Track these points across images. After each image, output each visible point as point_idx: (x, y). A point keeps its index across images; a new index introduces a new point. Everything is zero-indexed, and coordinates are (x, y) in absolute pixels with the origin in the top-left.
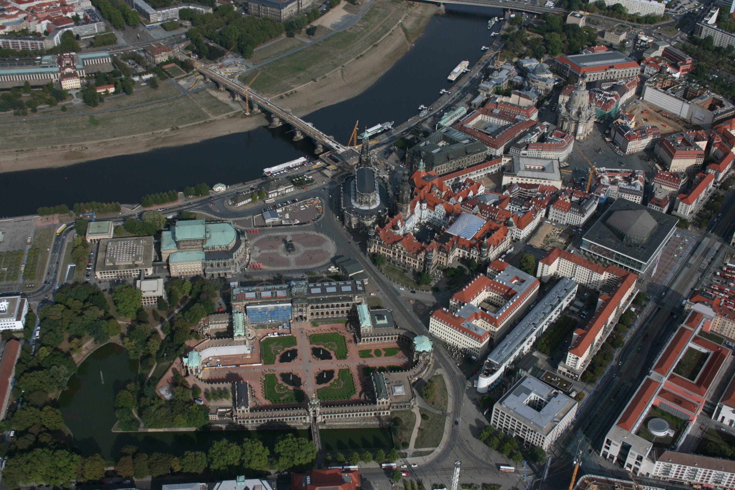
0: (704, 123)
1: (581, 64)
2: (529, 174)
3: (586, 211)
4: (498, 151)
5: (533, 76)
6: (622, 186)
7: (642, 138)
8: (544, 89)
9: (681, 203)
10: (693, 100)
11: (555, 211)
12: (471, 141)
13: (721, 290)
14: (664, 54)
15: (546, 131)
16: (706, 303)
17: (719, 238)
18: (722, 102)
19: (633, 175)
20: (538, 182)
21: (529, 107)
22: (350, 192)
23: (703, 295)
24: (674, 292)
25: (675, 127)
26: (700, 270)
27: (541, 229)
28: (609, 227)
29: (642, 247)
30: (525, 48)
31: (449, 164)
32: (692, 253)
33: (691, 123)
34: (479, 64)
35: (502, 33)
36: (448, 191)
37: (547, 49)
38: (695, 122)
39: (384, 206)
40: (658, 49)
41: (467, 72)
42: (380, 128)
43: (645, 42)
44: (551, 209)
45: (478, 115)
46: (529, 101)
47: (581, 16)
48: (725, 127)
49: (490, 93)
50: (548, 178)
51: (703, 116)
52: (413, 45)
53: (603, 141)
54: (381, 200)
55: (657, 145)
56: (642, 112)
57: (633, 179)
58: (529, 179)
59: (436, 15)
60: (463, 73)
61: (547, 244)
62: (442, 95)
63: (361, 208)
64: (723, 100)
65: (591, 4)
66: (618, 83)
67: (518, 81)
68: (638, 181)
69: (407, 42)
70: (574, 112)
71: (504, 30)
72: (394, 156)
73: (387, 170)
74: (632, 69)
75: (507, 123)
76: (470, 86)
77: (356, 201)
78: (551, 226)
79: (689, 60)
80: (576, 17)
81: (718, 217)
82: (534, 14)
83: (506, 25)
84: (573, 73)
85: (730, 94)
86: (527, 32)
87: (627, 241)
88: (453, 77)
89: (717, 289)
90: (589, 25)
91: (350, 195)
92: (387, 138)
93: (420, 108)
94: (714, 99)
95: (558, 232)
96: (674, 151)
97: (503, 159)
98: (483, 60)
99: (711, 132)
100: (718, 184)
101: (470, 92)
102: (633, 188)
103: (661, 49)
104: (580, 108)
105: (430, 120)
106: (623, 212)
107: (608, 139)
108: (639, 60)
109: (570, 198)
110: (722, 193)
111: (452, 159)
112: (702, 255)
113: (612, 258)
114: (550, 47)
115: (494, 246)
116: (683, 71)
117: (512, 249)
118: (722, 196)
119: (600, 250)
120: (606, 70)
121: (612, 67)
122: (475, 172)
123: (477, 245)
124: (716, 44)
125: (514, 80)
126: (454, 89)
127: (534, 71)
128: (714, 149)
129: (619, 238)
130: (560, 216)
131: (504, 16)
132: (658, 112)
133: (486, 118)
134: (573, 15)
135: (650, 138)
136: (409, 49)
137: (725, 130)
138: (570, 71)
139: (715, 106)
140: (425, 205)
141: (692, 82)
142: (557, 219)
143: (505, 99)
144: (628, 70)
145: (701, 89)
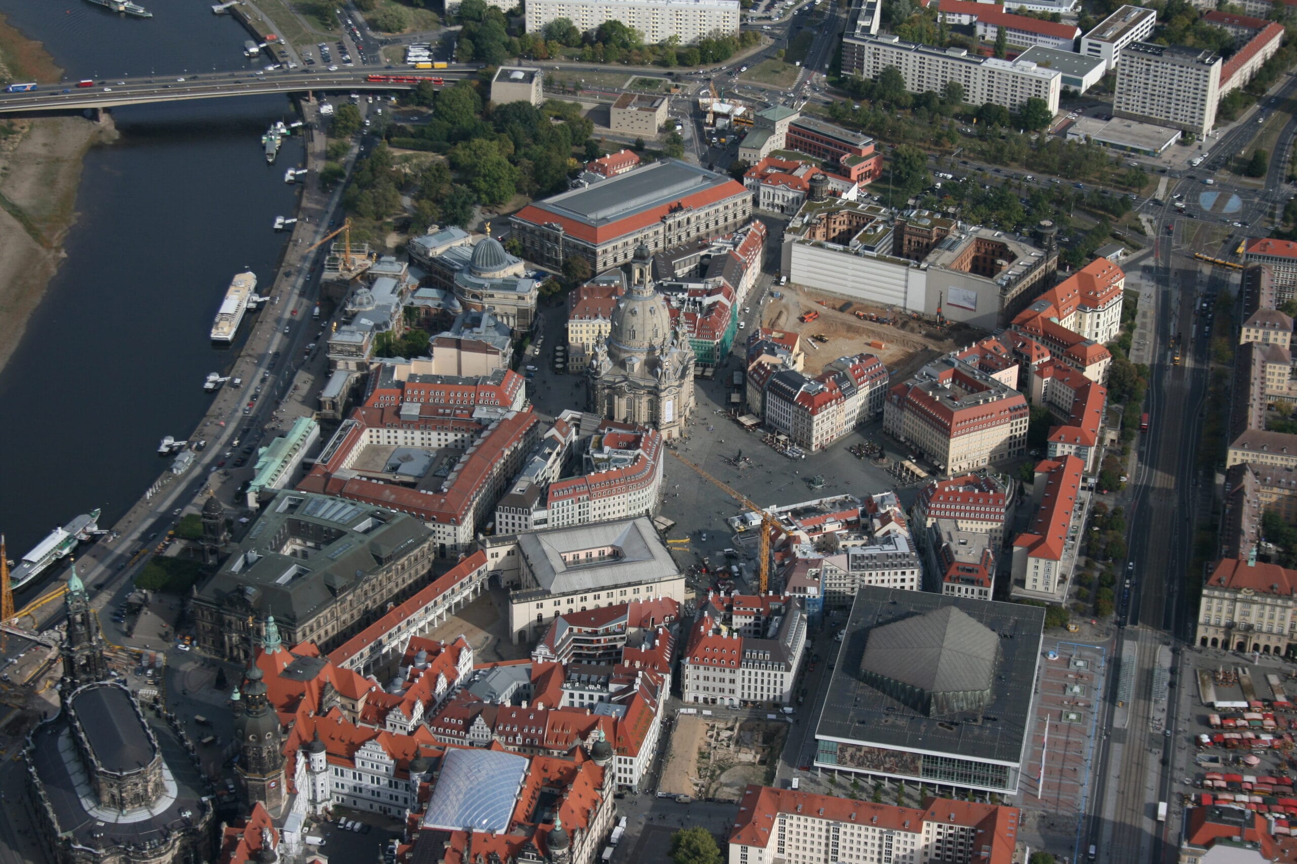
0: (980, 312)
1: (592, 216)
2: (585, 579)
3: (789, 652)
4: (461, 529)
5: (473, 280)
6: (858, 552)
7: (845, 395)
8: (514, 310)
9: (1031, 561)
10: (931, 258)
11: (702, 672)
12: (381, 519)
13: (1235, 787)
14: (791, 143)
15: (575, 438)
16: (1236, 838)
17: (1159, 634)
18: (1004, 246)
19: (871, 509)
20: (617, 598)
21: (499, 377)
22: (65, 775)
23: (1219, 819)
24: (1118, 827)
25: (904, 342)
26: (1153, 740)
27: (676, 736)
28: (874, 681)
29: (987, 718)
30: (407, 201)
31: (337, 607)
32: (1112, 696)
33: (942, 323)
34: (288, 275)
35: (319, 166)
36: (371, 695)
37: (476, 190)
38: (953, 316)
39: (192, 796)
40: (773, 132)
41: (260, 306)
42: (67, 541)
43: (726, 116)
44: (689, 671)
45: (360, 432)
46: (492, 358)
47: (529, 78)
48: (1044, 314)
49: (366, 357)
50: (644, 578)
51: (973, 295)
52: (63, 254)
53: (735, 426)
54: (177, 776)
55: (887, 407)
56: (802, 320)
57: (877, 523)
58: (590, 596)
59: (96, 148)
60: (248, 310)
61: (713, 777)
62: (214, 393)
63: (122, 820)
64: (1004, 239)
65: (535, 37)
66: (713, 251)
67: (430, 303)
68: (892, 526)
69: (43, 251)
70: (638, 363)
71: (317, 156)
72: (148, 621)
73: (143, 670)
74: (729, 202)
75: (451, 437)
76: (289, 347)
77: (98, 802)
78: (701, 720)
79: (867, 146)
80: (516, 80)
81: (1128, 575)
82: (385, 93)
83: (319, 142)
84: (575, 246)
85: (1008, 218)
86: (397, 153)
87: (940, 710)
88: (224, 331)
89: (1223, 784)
90: (558, 98)
91: (70, 788)
92: (101, 568)
93: (164, 449)
94: (979, 240)
95: (725, 734)
96: (950, 415)
97: (489, 552)
98: (292, 257)
99: (1016, 337)
100: (1092, 481)
101: (301, 365)
102: (889, 549)
103: (782, 129)
104: (652, 349)
105: (215, 481)
106: (893, 626)
107: (747, 421)
108: (738, 172)
109: (727, 621)
110: (1109, 501)
111: (343, 589)
112: (1138, 696)
113: (915, 771)
114: (483, 185)
115: (582, 830)
116: (861, 178)
117: (623, 823)
118: (1115, 512)
119: (876, 759)
120: (663, 219)
121: (676, 209)
122: (422, 610)
123: (534, 842)
124: (911, 86)
125: (417, 303)
126: (244, 365)
127: (471, 266)
128: (1041, 384)
129: (914, 707)
130: (718, 685)
131: (299, 115)
132: (841, 310)
133: (383, 436)
134: (506, 77)
135: (864, 392)
136: (54, 271)
137: (1047, 321)
138: (567, 244)
139: (993, 262)
140: (320, 758)
141: (907, 207)
142: (710, 695)
143: (417, 366)
144: (721, 207)
145: (937, 222)
